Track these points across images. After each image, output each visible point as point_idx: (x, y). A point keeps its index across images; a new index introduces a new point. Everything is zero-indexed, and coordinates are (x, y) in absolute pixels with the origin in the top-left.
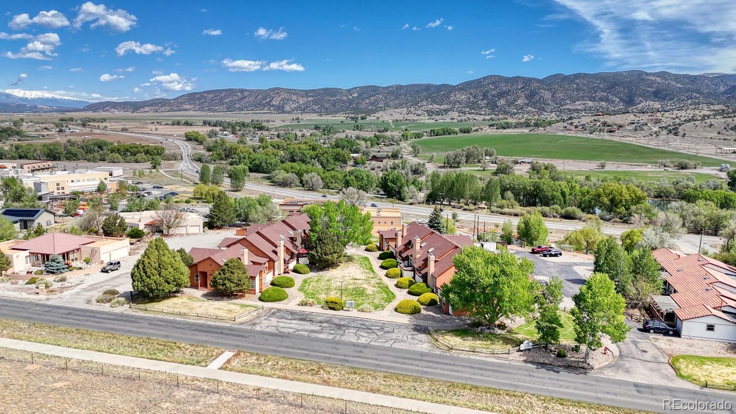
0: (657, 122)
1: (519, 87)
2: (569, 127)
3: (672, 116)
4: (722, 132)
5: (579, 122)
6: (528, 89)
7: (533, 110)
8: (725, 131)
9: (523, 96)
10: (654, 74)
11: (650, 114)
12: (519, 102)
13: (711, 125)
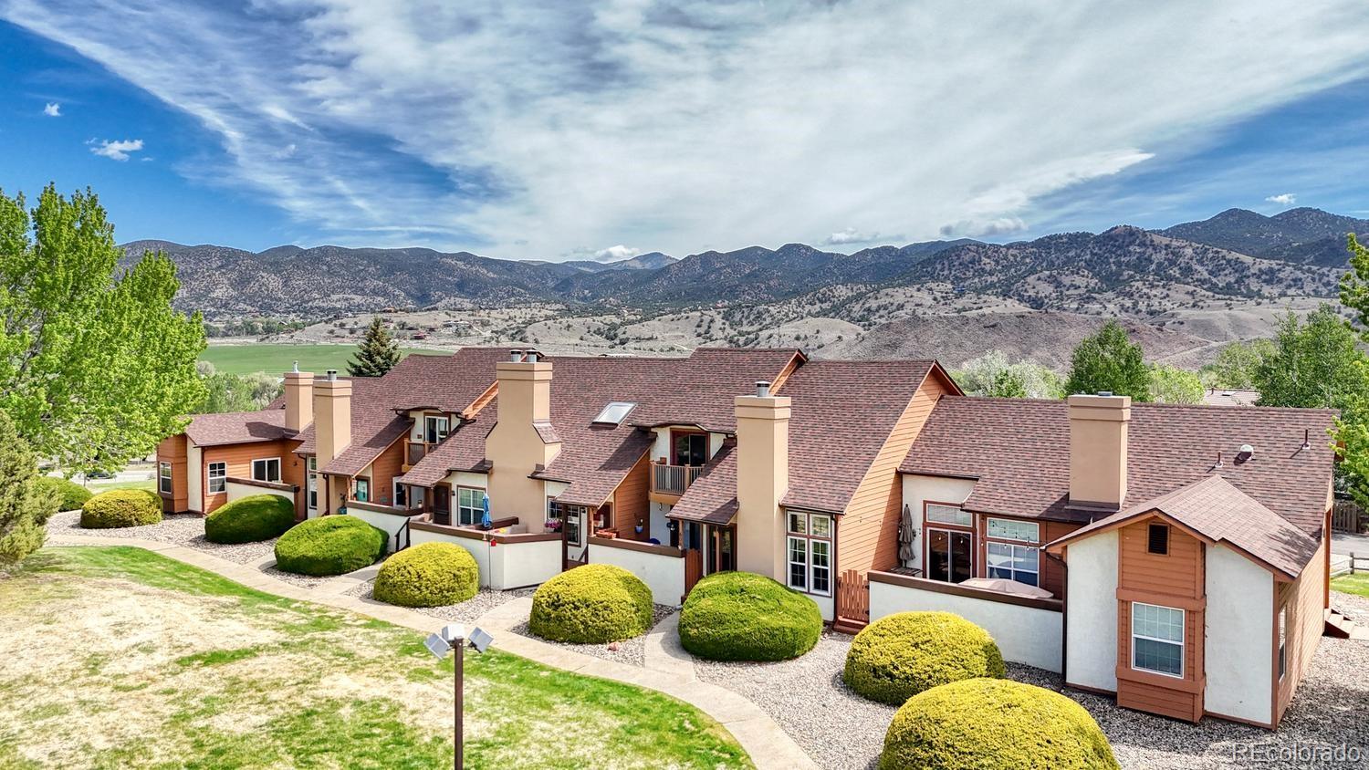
0: (485, 324)
1: (214, 266)
2: (338, 331)
3: (502, 316)
4: (585, 337)
5: (356, 323)
6: (233, 270)
7: (249, 308)
8: (588, 336)
9: (226, 282)
10: (452, 256)
11: (471, 312)
12: (218, 293)
13: (569, 326)
